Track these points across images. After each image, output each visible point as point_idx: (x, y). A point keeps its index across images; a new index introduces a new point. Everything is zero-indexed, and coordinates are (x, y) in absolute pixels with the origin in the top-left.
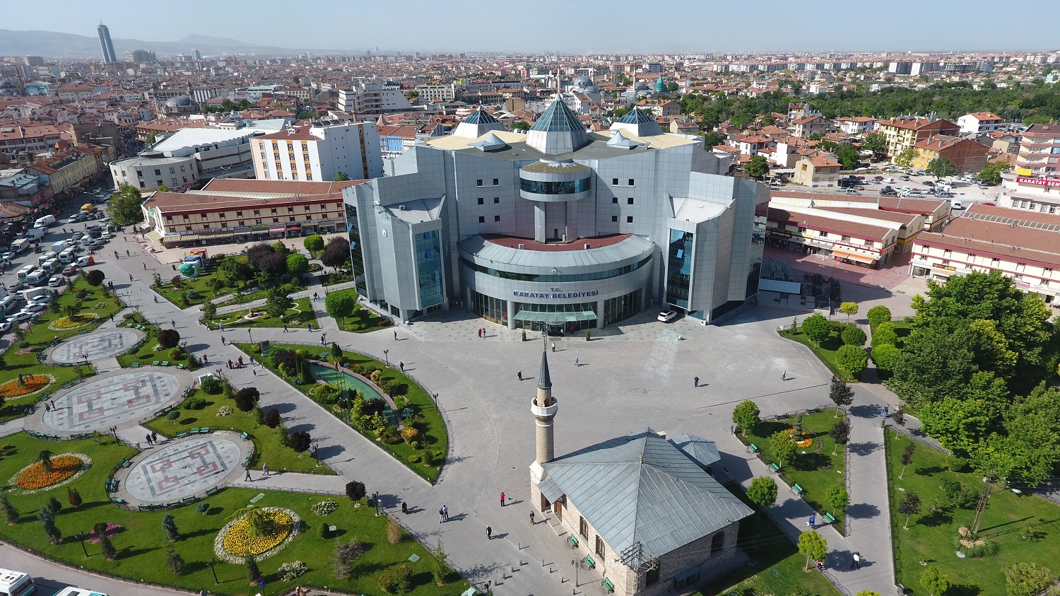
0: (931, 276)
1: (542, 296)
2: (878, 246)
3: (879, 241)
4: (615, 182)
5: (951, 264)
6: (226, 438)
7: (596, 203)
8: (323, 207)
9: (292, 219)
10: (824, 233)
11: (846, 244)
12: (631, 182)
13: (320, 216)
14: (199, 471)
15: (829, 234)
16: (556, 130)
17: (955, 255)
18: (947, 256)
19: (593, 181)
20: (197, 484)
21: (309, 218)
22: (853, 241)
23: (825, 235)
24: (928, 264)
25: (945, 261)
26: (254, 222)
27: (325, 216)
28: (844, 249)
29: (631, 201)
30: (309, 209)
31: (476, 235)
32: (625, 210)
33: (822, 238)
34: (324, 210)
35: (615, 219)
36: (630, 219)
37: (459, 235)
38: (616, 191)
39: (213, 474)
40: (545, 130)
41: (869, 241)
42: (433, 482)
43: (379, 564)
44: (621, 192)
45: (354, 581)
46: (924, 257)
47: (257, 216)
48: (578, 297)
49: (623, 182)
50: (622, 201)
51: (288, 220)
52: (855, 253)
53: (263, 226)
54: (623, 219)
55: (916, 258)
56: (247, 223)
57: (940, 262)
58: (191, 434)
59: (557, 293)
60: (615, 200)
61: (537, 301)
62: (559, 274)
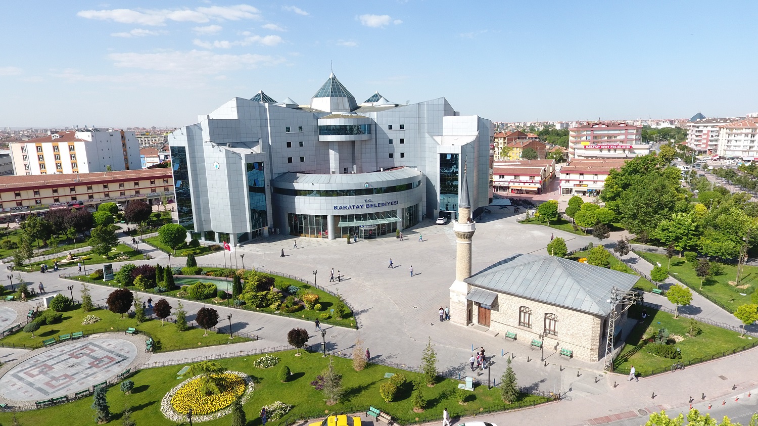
0: (573, 193)
1: (358, 207)
2: (538, 179)
3: (539, 175)
4: (390, 127)
5: (584, 183)
6: (108, 337)
7: (376, 145)
8: (105, 187)
9: (74, 199)
10: (502, 176)
11: (518, 181)
12: (402, 127)
13: (102, 195)
14: (92, 365)
15: (505, 177)
16: (336, 96)
17: (586, 177)
18: (581, 178)
19: (373, 128)
20: (99, 375)
21: (91, 197)
22: (523, 178)
23: (503, 178)
24: (570, 185)
25: (581, 181)
26: (33, 203)
27: (107, 195)
28: (517, 184)
29: (402, 141)
30: (91, 189)
31: (286, 173)
32: (398, 148)
33: (501, 180)
34: (106, 190)
35: (391, 156)
36: (402, 155)
37: (272, 173)
38: (391, 135)
39: (114, 364)
40: (328, 96)
41: (532, 176)
42: (356, 327)
43: (360, 387)
44: (394, 136)
45: (346, 403)
46: (568, 181)
47: (37, 196)
48: (385, 206)
49: (396, 127)
50: (396, 142)
51: (69, 199)
52: (524, 186)
53: (43, 206)
54: (397, 155)
55: (563, 182)
56: (25, 204)
57: (578, 183)
58: (61, 342)
59: (370, 203)
60: (391, 141)
61: (353, 212)
62: (371, 187)
